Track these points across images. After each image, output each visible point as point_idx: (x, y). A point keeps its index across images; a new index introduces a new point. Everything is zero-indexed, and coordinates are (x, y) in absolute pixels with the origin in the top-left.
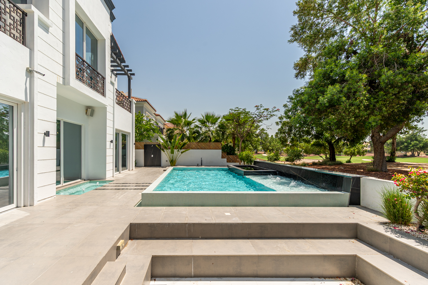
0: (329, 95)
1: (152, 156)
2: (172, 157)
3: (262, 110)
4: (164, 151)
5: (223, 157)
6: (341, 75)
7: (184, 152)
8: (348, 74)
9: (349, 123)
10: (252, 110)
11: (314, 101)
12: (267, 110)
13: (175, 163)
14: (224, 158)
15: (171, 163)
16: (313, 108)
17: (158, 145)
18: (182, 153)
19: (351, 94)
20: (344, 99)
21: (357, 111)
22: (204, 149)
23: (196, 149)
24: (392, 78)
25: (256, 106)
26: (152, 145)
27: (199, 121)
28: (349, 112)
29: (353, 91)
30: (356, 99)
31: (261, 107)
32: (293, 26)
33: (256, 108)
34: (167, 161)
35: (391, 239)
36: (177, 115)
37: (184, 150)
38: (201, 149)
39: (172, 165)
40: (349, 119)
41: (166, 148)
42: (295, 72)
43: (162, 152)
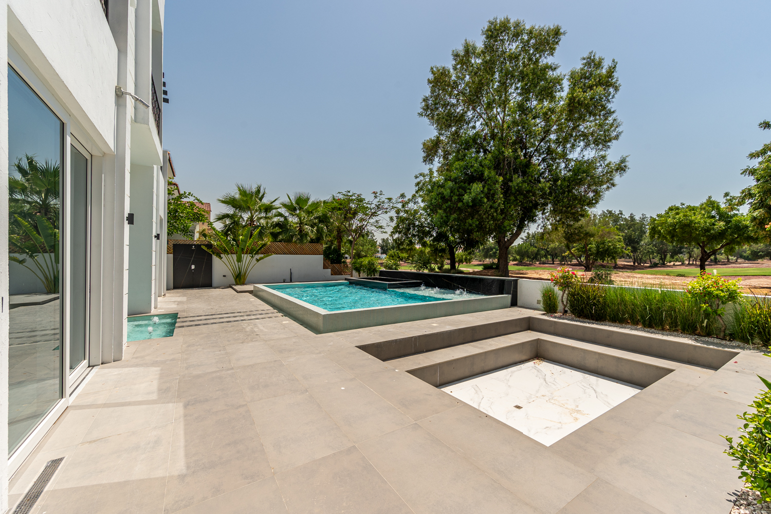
0: (473, 194)
1: (193, 267)
2: (239, 268)
3: (383, 198)
4: (221, 258)
5: (325, 267)
6: (480, 173)
7: (261, 259)
8: (486, 173)
9: (488, 227)
10: (368, 198)
11: (456, 197)
12: (390, 199)
13: (244, 279)
14: (327, 268)
15: (236, 280)
16: (455, 206)
17: (206, 246)
18: (258, 260)
19: (490, 196)
20: (485, 200)
21: (495, 214)
22: (294, 254)
23: (281, 254)
24: (520, 185)
25: (374, 192)
26: (194, 245)
27: (285, 205)
28: (489, 215)
29: (492, 192)
30: (494, 202)
31: (381, 194)
32: (425, 96)
33: (373, 195)
34: (224, 276)
35: (555, 322)
36: (243, 192)
37: (263, 255)
38: (290, 254)
39: (238, 282)
40: (488, 222)
41: (225, 251)
42: (424, 155)
43: (215, 259)
